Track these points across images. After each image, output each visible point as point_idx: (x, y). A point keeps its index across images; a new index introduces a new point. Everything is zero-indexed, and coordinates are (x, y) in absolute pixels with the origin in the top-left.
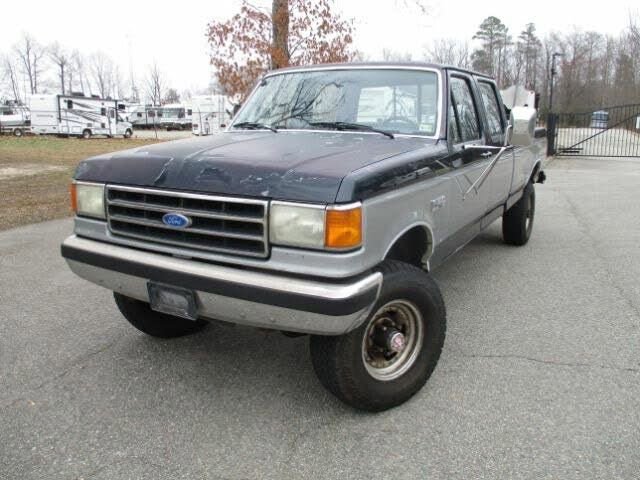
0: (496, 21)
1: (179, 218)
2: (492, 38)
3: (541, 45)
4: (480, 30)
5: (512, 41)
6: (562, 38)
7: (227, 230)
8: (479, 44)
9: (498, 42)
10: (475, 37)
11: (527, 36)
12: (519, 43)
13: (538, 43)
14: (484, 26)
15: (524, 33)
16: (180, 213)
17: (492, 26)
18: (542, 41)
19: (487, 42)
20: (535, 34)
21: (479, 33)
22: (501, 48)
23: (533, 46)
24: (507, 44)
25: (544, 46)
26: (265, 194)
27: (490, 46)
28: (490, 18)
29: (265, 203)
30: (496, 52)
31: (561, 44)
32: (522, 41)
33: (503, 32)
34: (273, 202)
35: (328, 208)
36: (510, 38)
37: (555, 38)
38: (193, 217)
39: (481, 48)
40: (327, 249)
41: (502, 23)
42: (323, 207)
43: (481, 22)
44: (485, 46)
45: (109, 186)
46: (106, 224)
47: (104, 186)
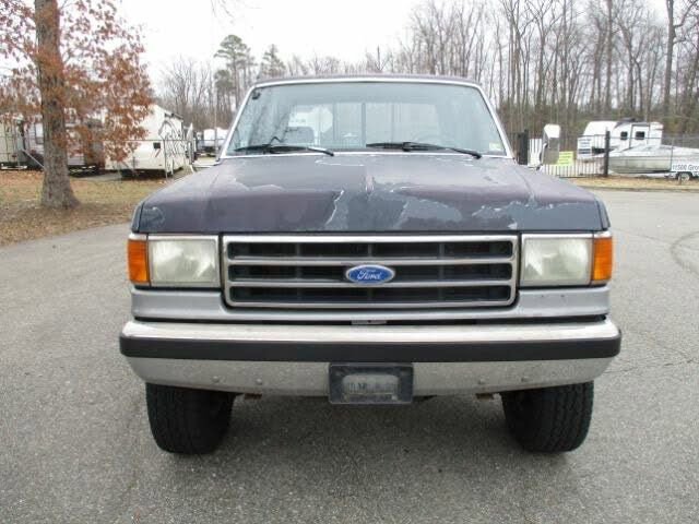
0: (237, 40)
1: (378, 271)
2: (234, 58)
3: (284, 67)
4: (221, 48)
5: (254, 62)
6: (304, 61)
7: (446, 278)
8: (222, 63)
9: (242, 62)
10: (216, 55)
11: (270, 57)
12: (262, 64)
13: (282, 65)
14: (225, 45)
15: (266, 54)
16: (380, 264)
17: (233, 44)
18: (285, 64)
19: (230, 62)
20: (277, 55)
21: (220, 51)
22: (244, 69)
23: (277, 68)
24: (251, 64)
25: (288, 69)
26: (513, 226)
27: (233, 66)
28: (230, 36)
29: (514, 238)
30: (241, 72)
31: (302, 67)
32: (266, 62)
33: (245, 52)
34: (524, 236)
35: (596, 236)
36: (253, 58)
37: (297, 61)
38: (395, 267)
39: (224, 68)
40: (594, 283)
41: (243, 42)
42: (590, 235)
43: (222, 40)
44: (228, 65)
45: (227, 239)
46: (218, 295)
47: (216, 238)
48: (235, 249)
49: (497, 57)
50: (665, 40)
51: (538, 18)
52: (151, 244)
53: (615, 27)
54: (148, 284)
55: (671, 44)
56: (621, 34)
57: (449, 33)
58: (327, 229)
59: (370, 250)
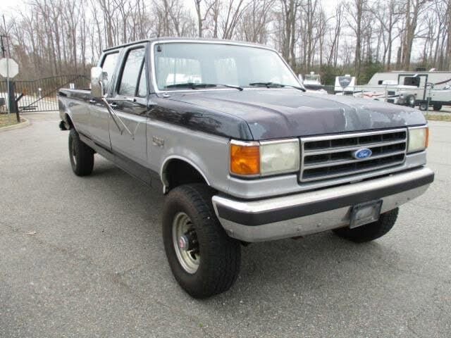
1: (366, 151)
29: (406, 130)
34: (409, 128)
42: (424, 127)
45: (304, 140)
46: (295, 176)
47: (297, 140)
48: (309, 146)
49: (96, 29)
50: (197, 27)
51: (121, 6)
52: (261, 147)
53: (169, 17)
54: (258, 175)
55: (201, 30)
56: (172, 22)
57: (60, 10)
58: (346, 130)
59: (358, 141)
